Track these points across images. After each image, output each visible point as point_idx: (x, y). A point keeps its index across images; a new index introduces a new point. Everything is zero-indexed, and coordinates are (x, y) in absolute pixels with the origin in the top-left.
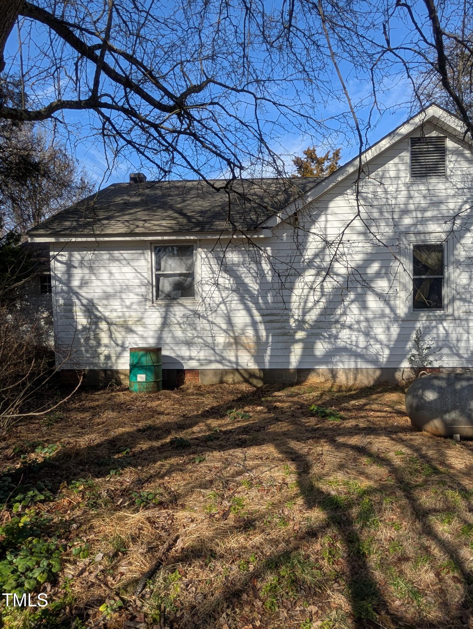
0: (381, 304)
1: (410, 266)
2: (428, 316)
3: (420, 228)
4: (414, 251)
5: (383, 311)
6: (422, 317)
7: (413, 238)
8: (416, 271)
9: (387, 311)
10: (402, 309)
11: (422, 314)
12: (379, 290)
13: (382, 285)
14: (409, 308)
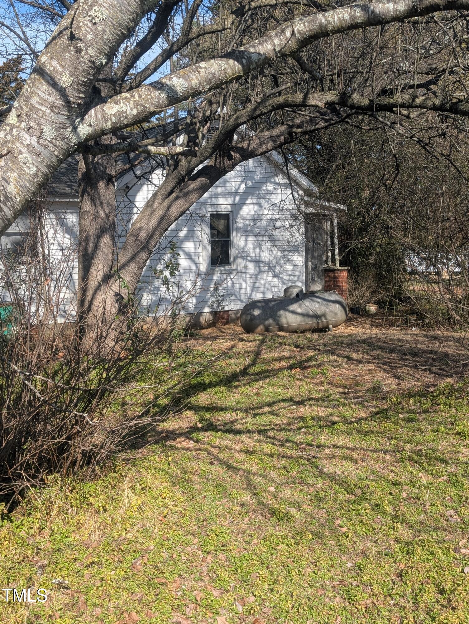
0: (189, 261)
1: (208, 231)
2: (221, 271)
3: (214, 200)
4: (210, 219)
5: (190, 267)
6: (218, 271)
7: (209, 208)
8: (212, 236)
9: (194, 267)
10: (204, 266)
11: (217, 269)
12: (187, 250)
13: (189, 246)
14: (208, 265)
